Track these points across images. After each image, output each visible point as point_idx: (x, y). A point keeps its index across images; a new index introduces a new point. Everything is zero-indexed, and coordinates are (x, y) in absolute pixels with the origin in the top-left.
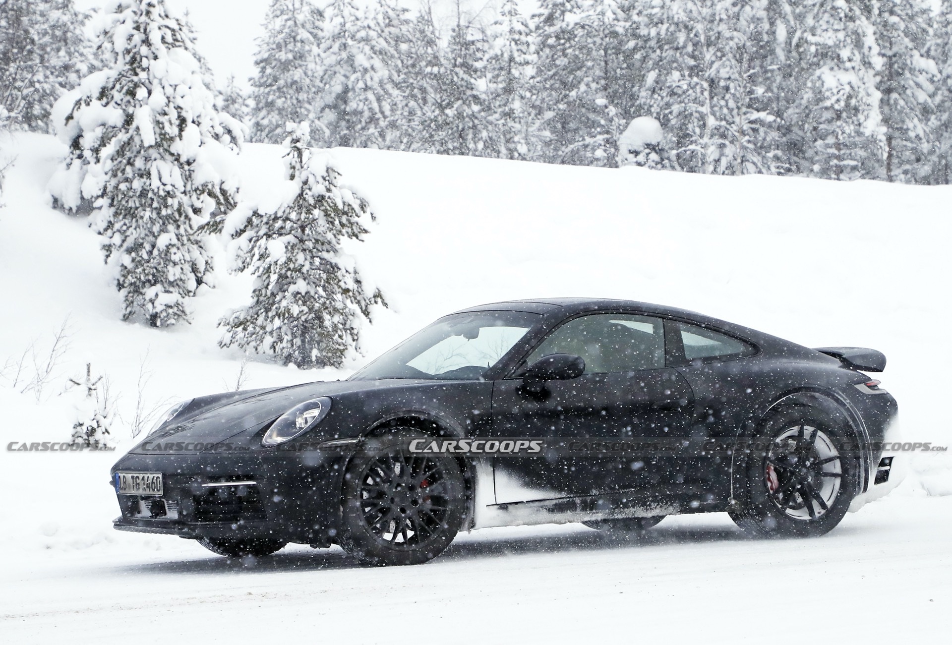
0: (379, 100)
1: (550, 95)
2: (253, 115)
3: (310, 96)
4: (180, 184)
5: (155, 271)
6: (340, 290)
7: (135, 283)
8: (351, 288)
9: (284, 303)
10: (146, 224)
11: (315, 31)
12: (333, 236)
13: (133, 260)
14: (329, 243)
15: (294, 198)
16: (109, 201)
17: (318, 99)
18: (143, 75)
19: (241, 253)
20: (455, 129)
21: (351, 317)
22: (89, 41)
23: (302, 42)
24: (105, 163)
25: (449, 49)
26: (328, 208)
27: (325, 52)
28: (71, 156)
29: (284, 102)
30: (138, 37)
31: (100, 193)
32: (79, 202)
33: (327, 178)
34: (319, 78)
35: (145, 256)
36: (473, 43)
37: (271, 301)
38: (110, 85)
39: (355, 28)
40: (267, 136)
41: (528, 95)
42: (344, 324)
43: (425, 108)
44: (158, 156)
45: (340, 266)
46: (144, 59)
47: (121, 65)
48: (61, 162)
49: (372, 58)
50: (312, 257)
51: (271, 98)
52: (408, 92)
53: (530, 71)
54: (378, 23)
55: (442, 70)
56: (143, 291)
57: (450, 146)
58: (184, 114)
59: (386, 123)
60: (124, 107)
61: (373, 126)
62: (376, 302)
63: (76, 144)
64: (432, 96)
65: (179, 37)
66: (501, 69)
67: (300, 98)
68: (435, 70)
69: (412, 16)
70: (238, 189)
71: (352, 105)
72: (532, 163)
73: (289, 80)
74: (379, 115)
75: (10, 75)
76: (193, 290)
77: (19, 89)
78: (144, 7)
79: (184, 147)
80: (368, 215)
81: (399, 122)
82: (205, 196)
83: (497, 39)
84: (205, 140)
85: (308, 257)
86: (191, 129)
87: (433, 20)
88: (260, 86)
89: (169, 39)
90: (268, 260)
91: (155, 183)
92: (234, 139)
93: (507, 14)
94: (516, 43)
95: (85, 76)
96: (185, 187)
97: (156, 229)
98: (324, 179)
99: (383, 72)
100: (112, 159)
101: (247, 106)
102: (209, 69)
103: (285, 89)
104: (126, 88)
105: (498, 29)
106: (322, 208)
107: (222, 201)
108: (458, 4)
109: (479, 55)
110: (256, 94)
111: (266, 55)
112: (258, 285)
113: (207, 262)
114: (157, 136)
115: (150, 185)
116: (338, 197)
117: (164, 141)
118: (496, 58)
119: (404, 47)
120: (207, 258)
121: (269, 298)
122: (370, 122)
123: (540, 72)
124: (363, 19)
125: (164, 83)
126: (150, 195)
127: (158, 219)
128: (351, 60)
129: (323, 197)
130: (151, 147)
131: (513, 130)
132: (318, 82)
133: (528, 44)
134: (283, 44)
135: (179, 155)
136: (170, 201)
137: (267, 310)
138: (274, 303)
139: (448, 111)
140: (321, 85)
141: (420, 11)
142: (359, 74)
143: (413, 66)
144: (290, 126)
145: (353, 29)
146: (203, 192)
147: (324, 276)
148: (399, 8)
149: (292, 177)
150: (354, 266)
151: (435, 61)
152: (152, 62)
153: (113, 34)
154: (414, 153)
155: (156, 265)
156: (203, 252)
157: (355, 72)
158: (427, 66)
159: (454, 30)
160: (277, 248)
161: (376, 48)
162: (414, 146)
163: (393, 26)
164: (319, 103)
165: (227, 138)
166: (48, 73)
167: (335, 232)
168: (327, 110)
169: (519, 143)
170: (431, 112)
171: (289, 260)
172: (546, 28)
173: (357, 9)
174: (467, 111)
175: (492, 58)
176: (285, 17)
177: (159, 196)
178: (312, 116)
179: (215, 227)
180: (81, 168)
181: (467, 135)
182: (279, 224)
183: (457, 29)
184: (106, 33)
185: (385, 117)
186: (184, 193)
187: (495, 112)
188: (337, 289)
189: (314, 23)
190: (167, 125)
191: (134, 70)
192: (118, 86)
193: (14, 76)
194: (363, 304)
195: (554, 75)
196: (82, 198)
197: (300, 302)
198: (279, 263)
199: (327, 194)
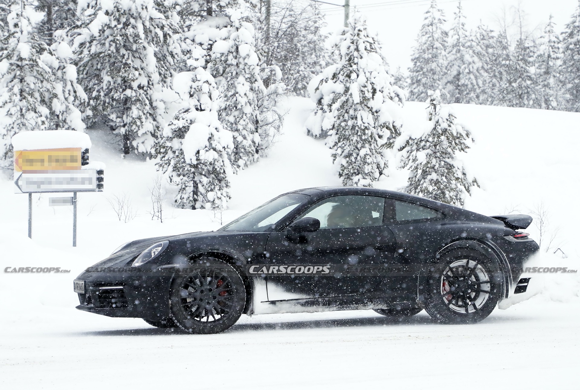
0: (476, 78)
1: (570, 75)
2: (410, 87)
3: (440, 77)
4: (372, 123)
5: (358, 167)
6: (454, 178)
7: (348, 173)
8: (460, 177)
9: (425, 185)
10: (354, 143)
11: (444, 43)
12: (451, 150)
13: (347, 162)
14: (449, 154)
15: (431, 130)
16: (336, 132)
17: (444, 79)
18: (354, 67)
19: (403, 159)
20: (517, 94)
21: (460, 193)
22: (327, 49)
23: (436, 48)
24: (334, 112)
25: (515, 52)
26: (449, 135)
27: (448, 54)
28: (317, 108)
29: (426, 80)
30: (353, 47)
31: (331, 127)
32: (320, 132)
33: (449, 120)
34: (445, 67)
35: (354, 160)
36: (528, 48)
37: (418, 184)
38: (338, 72)
39: (465, 41)
40: (416, 98)
41: (558, 75)
42: (456, 196)
43: (502, 83)
44: (361, 108)
45: (455, 166)
46: (355, 59)
47: (344, 62)
48: (312, 111)
49: (473, 56)
50: (440, 161)
51: (419, 78)
52: (492, 74)
53: (559, 62)
54: (477, 38)
55: (511, 62)
56: (352, 178)
57: (514, 103)
58: (375, 87)
59: (480, 91)
60: (345, 83)
61: (473, 92)
62: (474, 185)
63: (320, 102)
64: (505, 76)
65: (373, 47)
66: (543, 61)
67: (435, 78)
68: (508, 62)
69: (495, 34)
70: (402, 125)
71: (462, 82)
72: (559, 111)
73: (429, 69)
74: (476, 87)
75: (288, 67)
76: (378, 178)
77: (292, 75)
78: (356, 32)
79: (374, 104)
80: (470, 139)
81: (487, 90)
82: (385, 129)
83: (542, 46)
84: (385, 100)
85: (438, 161)
86: (378, 94)
87: (507, 36)
88: (413, 72)
89: (369, 48)
90: (417, 163)
91: (359, 122)
92: (400, 100)
93: (547, 32)
94: (552, 48)
95: (324, 68)
96: (374, 124)
97: (359, 146)
98: (447, 120)
99: (479, 64)
100: (338, 110)
101: (407, 82)
102: (387, 63)
103: (427, 73)
104: (346, 73)
105: (542, 40)
106: (446, 135)
107: (394, 132)
108: (521, 28)
109: (531, 54)
110: (411, 76)
111: (417, 56)
112: (411, 176)
113: (385, 164)
114: (361, 98)
115: (357, 123)
116: (454, 130)
117: (364, 101)
118: (540, 56)
119: (490, 50)
120: (385, 161)
121: (416, 182)
122: (471, 91)
123: (565, 63)
124: (469, 36)
125: (365, 70)
126: (357, 128)
127: (360, 141)
128: (462, 57)
129: (446, 129)
130: (358, 104)
131: (549, 94)
132: (444, 70)
133: (558, 48)
134: (426, 50)
135: (372, 108)
136: (367, 131)
137: (416, 188)
138: (419, 185)
139: (514, 84)
140: (446, 71)
141: (500, 32)
142: (466, 65)
143: (495, 60)
144: (430, 92)
145: (464, 41)
146: (383, 127)
147: (446, 171)
148: (488, 30)
149: (430, 119)
150: (462, 165)
151: (508, 57)
152: (360, 60)
153: (340, 46)
154: (495, 106)
155: (359, 165)
156: (383, 158)
157: (464, 64)
158: (503, 60)
159: (518, 41)
160: (422, 156)
161: (475, 51)
162: (495, 102)
163: (485, 39)
164: (445, 81)
165: (397, 99)
166: (306, 66)
167: (452, 148)
168: (448, 84)
169: (552, 101)
170: (504, 84)
171: (428, 163)
172: (569, 39)
173: (466, 31)
174: (524, 84)
175: (538, 56)
176: (428, 36)
177: (361, 129)
178: (440, 87)
179: (390, 145)
180: (322, 115)
181: (524, 97)
182: (423, 143)
183: (520, 41)
184: (336, 45)
185: (480, 87)
186: (374, 127)
187: (539, 85)
188: (453, 178)
189: (443, 39)
190: (366, 92)
191: (350, 64)
192: (342, 73)
193: (290, 68)
194: (467, 186)
195: (573, 64)
196: (322, 130)
197: (433, 184)
198: (422, 164)
199: (449, 128)
